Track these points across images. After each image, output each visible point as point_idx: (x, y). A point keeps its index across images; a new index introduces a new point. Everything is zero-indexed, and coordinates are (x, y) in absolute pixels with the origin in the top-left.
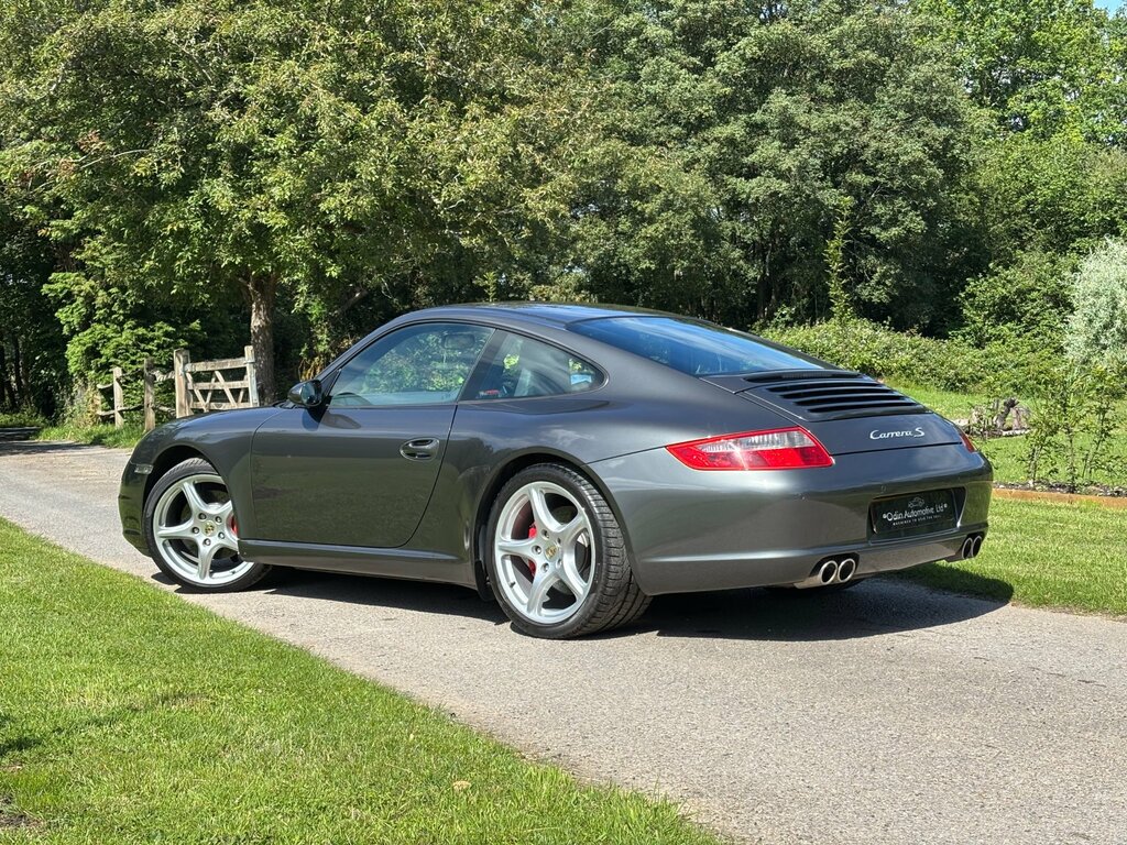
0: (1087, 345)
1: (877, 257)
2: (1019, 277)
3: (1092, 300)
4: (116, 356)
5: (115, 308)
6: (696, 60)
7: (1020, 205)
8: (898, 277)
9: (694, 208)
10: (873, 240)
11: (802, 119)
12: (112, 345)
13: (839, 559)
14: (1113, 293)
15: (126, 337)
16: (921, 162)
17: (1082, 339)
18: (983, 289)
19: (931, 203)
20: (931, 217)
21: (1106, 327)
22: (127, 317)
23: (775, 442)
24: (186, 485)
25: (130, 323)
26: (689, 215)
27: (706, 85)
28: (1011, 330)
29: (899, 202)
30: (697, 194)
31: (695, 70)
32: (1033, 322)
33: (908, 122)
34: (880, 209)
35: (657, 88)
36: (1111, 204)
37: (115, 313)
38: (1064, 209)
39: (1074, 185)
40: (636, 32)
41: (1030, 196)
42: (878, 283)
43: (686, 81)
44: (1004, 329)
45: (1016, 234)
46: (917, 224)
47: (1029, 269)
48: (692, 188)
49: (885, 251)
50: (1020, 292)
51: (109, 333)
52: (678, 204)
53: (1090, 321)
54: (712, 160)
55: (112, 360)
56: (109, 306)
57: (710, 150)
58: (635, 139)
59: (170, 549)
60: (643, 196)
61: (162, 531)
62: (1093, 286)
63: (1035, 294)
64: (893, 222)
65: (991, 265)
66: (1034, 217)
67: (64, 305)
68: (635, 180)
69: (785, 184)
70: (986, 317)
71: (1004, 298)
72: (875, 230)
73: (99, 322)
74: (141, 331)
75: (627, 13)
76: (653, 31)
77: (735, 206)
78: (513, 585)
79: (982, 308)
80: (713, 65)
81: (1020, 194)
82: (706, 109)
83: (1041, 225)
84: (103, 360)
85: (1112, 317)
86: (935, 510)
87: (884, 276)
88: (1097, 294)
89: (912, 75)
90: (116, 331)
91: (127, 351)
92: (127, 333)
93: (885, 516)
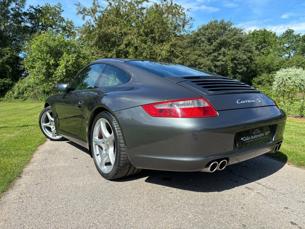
0: (277, 87)
1: (238, 74)
2: (262, 78)
3: (279, 79)
6: (210, 44)
7: (262, 66)
8: (242, 78)
9: (209, 66)
10: (238, 72)
11: (227, 52)
13: (219, 161)
14: (283, 77)
16: (246, 59)
17: (276, 86)
18: (256, 79)
19: (248, 66)
20: (247, 68)
21: (281, 84)
23: (191, 104)
24: (47, 113)
26: (208, 67)
27: (211, 47)
28: (260, 86)
29: (242, 65)
30: (209, 64)
31: (209, 45)
32: (264, 85)
33: (244, 53)
34: (239, 67)
35: (203, 48)
36: (278, 66)
38: (270, 67)
39: (272, 63)
40: (200, 39)
41: (264, 65)
42: (238, 79)
43: (208, 47)
44: (259, 86)
45: (262, 71)
46: (245, 69)
47: (264, 76)
48: (208, 63)
49: (240, 74)
50: (262, 80)
52: (206, 66)
53: (278, 83)
54: (212, 59)
57: (211, 57)
58: (199, 56)
59: (46, 129)
60: (201, 65)
61: (43, 124)
62: (279, 76)
63: (265, 80)
64: (241, 69)
65: (257, 76)
66: (265, 68)
68: (199, 62)
69: (224, 63)
70: (256, 84)
71: (259, 81)
72: (238, 70)
75: (199, 37)
76: (203, 39)
77: (216, 66)
78: (98, 155)
79: (256, 83)
80: (212, 44)
81: (263, 64)
82: (211, 51)
83: (266, 69)
85: (283, 82)
86: (264, 135)
87: (239, 77)
88: (280, 78)
89: (245, 45)
93: (242, 139)
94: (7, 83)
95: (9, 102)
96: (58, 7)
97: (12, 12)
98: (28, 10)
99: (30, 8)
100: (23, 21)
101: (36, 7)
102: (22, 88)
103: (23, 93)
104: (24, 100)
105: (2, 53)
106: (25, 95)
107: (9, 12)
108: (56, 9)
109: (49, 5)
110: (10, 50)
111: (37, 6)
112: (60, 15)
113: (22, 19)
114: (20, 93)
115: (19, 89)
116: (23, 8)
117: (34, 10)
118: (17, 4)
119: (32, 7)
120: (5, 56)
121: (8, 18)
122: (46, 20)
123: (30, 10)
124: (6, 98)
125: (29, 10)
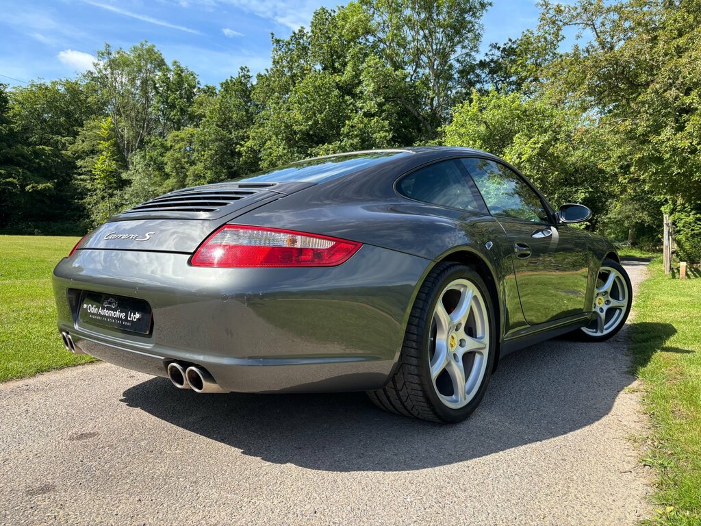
4: (684, 227)
5: (686, 205)
12: (683, 221)
15: (691, 218)
22: (692, 209)
25: (693, 212)
37: (686, 207)
51: (683, 216)
55: (682, 228)
56: (683, 204)
67: (664, 205)
73: (679, 212)
74: (698, 215)
84: (678, 228)
90: (686, 216)
91: (690, 224)
92: (691, 217)
96: (552, 32)
97: (457, 65)
98: (487, 54)
99: (491, 50)
100: (478, 82)
101: (505, 44)
107: (451, 67)
108: (545, 38)
109: (532, 33)
111: (507, 41)
112: (555, 49)
113: (478, 76)
116: (477, 51)
117: (498, 53)
118: (463, 47)
119: (495, 47)
121: (450, 78)
122: (519, 69)
123: (491, 53)
125: (489, 53)
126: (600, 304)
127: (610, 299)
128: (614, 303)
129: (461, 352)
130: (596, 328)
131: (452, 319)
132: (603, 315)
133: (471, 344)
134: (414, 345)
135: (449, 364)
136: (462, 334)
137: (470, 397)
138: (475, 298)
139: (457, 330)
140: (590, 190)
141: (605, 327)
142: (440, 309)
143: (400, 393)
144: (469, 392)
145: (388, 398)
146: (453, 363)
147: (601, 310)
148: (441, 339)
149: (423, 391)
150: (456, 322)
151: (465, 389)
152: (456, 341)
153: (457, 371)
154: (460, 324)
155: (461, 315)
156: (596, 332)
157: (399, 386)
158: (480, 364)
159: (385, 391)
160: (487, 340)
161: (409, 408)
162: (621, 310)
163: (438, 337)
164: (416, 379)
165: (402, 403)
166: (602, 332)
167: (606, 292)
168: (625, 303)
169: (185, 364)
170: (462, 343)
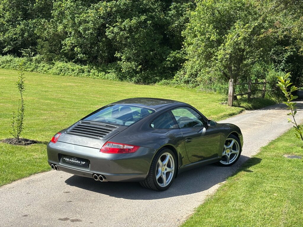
94: (179, 58)
95: (176, 87)
102: (196, 67)
103: (196, 76)
104: (195, 87)
105: (180, 12)
106: (198, 79)
110: (191, 5)
114: (192, 74)
115: (192, 69)
120: (182, 16)
124: (174, 81)
126: (228, 152)
127: (232, 150)
128: (234, 152)
129: (165, 172)
130: (226, 161)
131: (163, 163)
132: (229, 156)
133: (169, 170)
134: (152, 171)
135: (162, 175)
136: (166, 167)
137: (167, 184)
138: (170, 157)
139: (164, 166)
140: (294, 50)
141: (230, 161)
142: (159, 161)
143: (148, 183)
144: (167, 183)
145: (145, 184)
146: (163, 175)
147: (228, 154)
148: (160, 169)
149: (154, 182)
150: (164, 164)
151: (166, 183)
152: (164, 169)
153: (164, 177)
154: (166, 164)
155: (166, 162)
156: (226, 163)
157: (148, 181)
158: (171, 176)
159: (144, 182)
160: (174, 169)
161: (150, 186)
162: (237, 155)
163: (159, 168)
164: (152, 179)
165: (149, 185)
166: (228, 163)
167: (230, 148)
168: (238, 152)
169: (98, 175)
170: (166, 169)
